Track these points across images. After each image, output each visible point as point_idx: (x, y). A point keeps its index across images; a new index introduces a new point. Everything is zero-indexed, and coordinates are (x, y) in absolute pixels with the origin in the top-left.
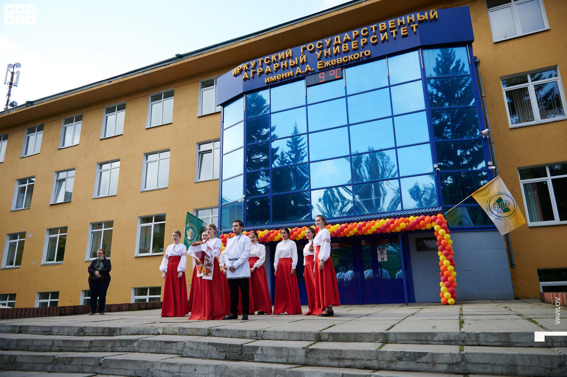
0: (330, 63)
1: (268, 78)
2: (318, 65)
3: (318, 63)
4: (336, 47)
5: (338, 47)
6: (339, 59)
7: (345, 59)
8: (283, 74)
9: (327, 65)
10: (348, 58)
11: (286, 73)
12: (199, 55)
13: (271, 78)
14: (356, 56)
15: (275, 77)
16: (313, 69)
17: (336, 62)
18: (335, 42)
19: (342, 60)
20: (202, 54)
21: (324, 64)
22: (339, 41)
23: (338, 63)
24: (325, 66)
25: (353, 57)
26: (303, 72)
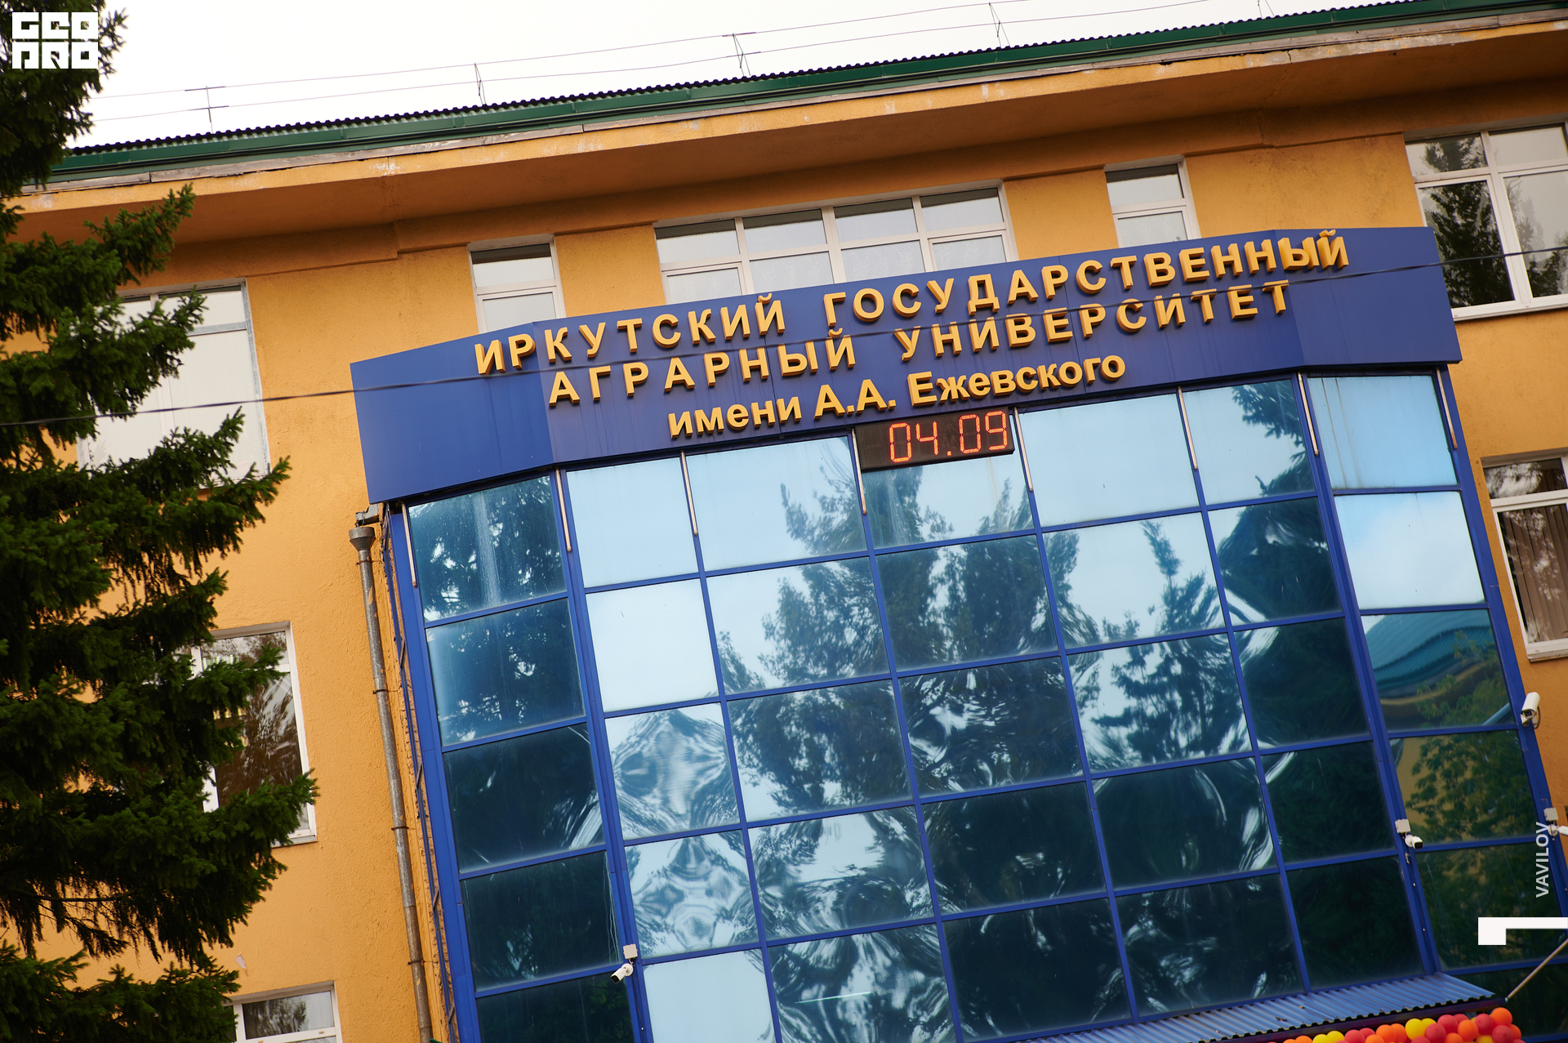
0: (966, 385)
1: (686, 417)
2: (915, 389)
3: (913, 378)
4: (981, 323)
5: (990, 325)
6: (1002, 377)
7: (1028, 378)
8: (755, 406)
9: (955, 396)
10: (1037, 377)
11: (769, 404)
12: (131, 185)
13: (700, 415)
14: (1071, 372)
15: (717, 412)
16: (892, 403)
17: (991, 386)
18: (975, 301)
19: (1014, 380)
20: (150, 182)
21: (939, 389)
22: (992, 299)
23: (998, 390)
24: (944, 397)
25: (1056, 374)
26: (851, 409)
